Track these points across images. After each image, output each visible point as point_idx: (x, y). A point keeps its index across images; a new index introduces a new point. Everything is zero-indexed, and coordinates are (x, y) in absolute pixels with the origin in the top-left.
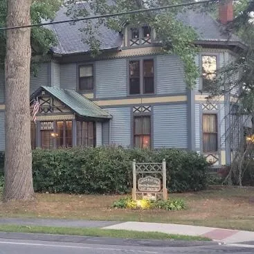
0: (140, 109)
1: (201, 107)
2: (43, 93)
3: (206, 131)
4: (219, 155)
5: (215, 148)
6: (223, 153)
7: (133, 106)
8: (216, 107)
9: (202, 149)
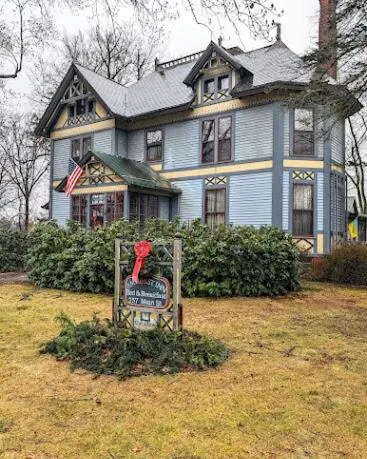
0: (213, 181)
1: (290, 176)
2: (93, 159)
3: (298, 208)
4: (315, 240)
5: (309, 231)
6: (320, 238)
7: (205, 178)
8: (313, 176)
9: (291, 231)
